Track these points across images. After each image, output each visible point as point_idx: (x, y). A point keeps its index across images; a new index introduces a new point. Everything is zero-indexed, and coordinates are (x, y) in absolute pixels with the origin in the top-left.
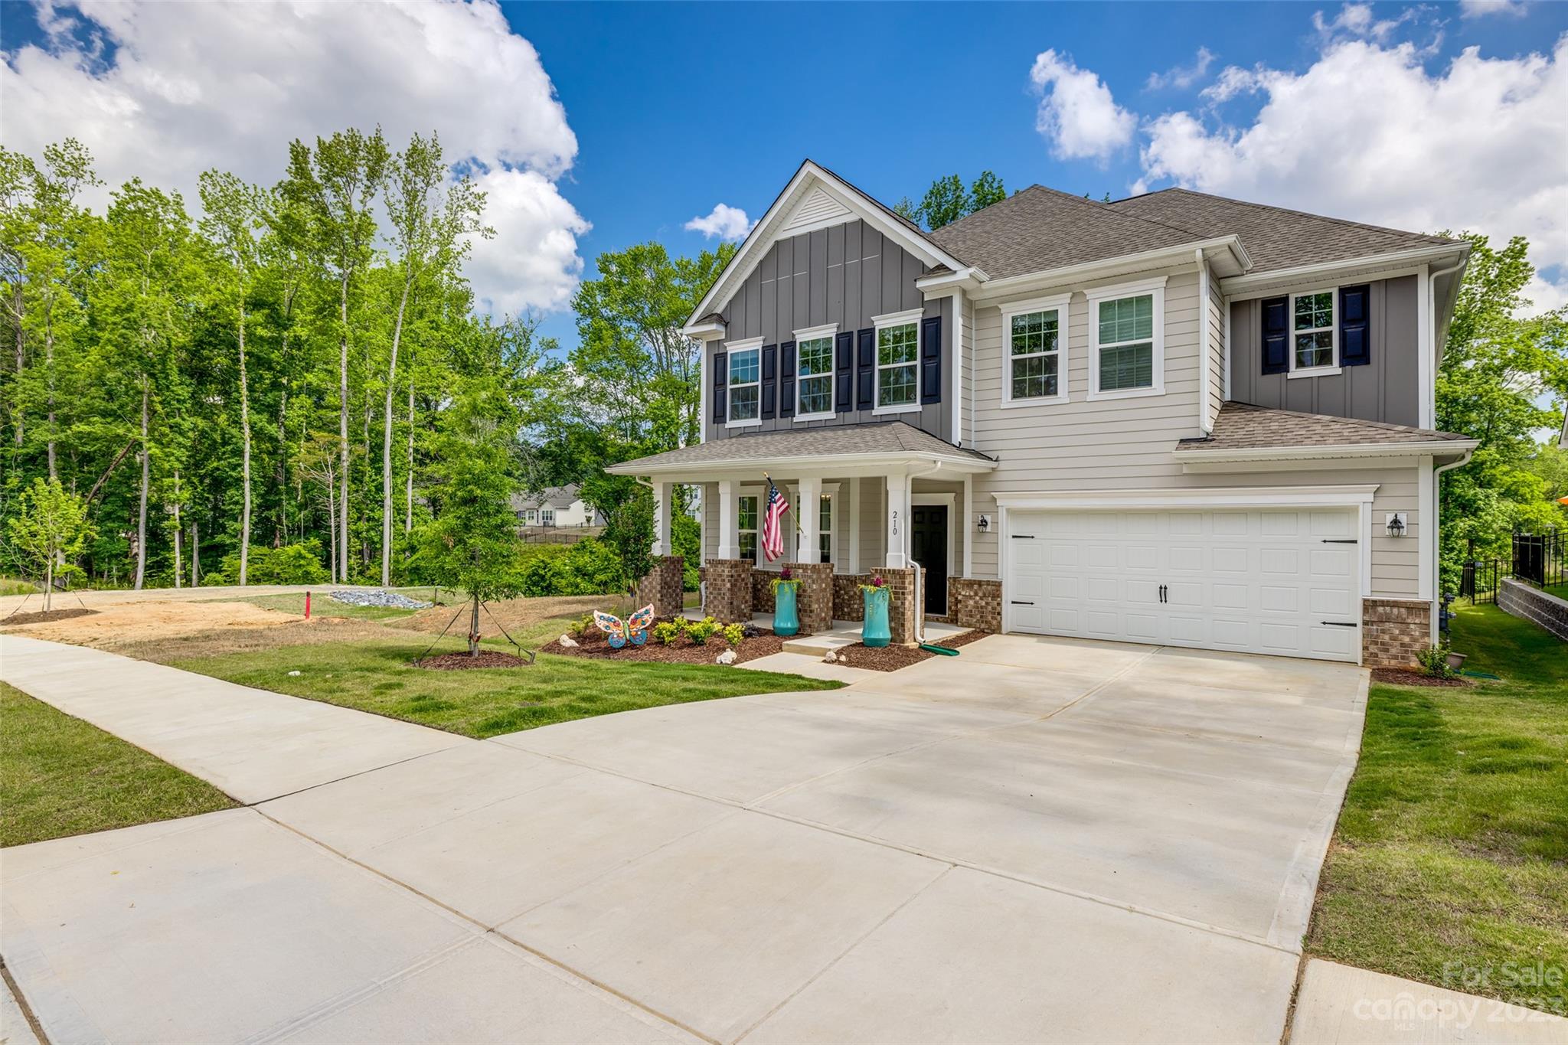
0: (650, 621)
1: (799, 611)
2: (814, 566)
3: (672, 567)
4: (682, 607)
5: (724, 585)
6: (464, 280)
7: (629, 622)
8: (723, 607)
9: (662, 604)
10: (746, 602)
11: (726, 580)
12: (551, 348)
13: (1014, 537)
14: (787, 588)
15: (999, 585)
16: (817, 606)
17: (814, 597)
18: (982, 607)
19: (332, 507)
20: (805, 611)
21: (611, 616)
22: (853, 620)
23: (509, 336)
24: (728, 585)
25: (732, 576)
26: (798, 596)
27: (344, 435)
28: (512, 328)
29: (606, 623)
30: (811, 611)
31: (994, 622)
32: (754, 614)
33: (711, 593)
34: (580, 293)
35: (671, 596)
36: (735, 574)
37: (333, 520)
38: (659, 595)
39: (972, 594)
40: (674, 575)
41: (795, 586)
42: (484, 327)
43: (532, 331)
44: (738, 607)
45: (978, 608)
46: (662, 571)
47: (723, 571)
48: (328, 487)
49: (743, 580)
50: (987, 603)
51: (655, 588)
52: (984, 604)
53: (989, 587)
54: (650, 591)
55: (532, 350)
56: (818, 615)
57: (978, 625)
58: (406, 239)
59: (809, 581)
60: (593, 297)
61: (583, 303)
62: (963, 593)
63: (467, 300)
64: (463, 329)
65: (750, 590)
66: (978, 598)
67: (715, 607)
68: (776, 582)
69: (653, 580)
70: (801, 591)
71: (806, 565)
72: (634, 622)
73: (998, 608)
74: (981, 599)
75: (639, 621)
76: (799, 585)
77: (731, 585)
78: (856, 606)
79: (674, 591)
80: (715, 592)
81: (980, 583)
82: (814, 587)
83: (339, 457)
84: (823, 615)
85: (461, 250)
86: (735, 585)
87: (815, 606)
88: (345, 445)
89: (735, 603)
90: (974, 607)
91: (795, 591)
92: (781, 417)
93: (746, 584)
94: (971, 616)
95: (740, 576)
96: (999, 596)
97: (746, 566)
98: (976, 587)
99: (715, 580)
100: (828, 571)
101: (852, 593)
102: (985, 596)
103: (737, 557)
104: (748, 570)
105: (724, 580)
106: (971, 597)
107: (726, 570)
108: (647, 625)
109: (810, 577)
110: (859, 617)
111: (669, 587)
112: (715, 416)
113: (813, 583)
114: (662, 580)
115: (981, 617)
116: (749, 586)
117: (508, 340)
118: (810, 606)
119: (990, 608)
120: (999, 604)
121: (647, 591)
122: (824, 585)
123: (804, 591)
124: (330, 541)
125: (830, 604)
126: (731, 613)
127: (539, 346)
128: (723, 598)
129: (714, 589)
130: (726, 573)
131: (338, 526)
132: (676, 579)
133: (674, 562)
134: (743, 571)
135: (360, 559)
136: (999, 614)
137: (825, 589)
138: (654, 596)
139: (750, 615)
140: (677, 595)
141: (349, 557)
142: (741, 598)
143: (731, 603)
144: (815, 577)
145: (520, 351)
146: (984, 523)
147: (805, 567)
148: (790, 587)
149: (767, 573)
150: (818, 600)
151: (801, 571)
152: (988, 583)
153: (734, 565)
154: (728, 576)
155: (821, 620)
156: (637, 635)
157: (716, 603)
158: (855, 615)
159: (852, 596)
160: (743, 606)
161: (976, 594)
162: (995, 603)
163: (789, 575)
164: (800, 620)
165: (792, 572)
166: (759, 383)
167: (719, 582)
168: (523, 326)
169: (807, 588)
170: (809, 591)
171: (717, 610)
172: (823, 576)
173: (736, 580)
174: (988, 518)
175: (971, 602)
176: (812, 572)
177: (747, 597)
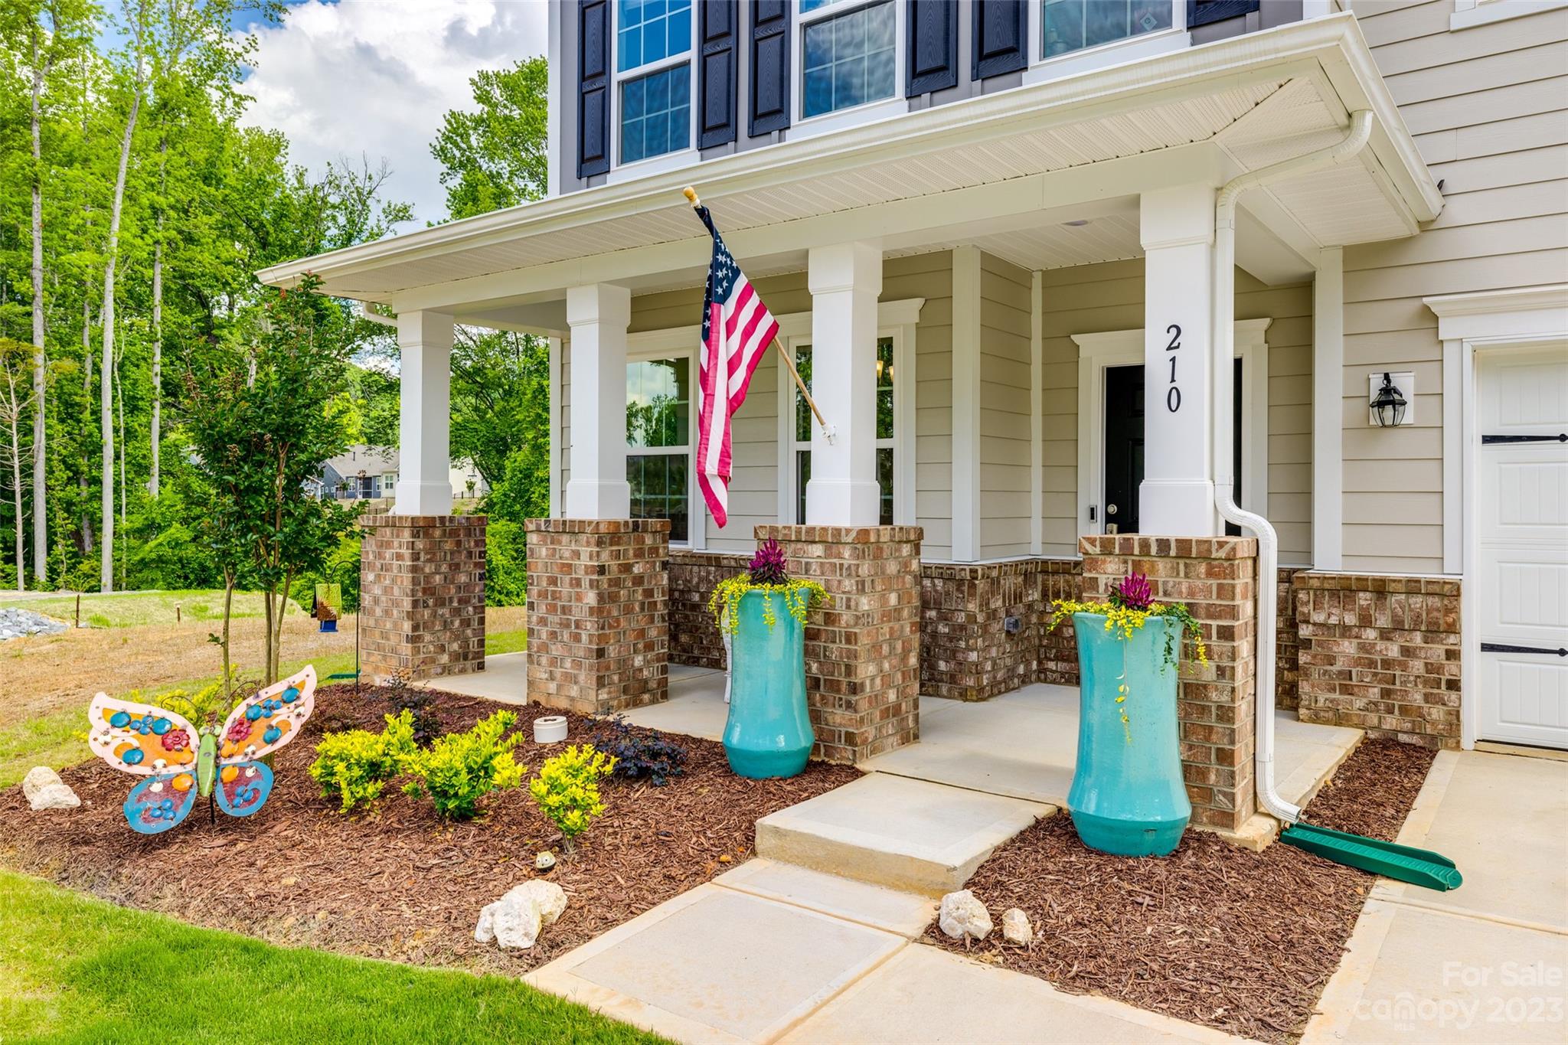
0: (296, 726)
1: (813, 684)
2: (864, 533)
3: (449, 545)
4: (481, 655)
5: (579, 598)
6: (246, 98)
7: (223, 731)
8: (577, 664)
9: (416, 651)
10: (649, 647)
11: (585, 583)
12: (402, 219)
13: (1488, 439)
14: (770, 610)
15: (1450, 593)
16: (872, 669)
17: (864, 641)
18: (1387, 663)
19: (16, 460)
20: (834, 686)
21: (158, 712)
22: (964, 696)
23: (334, 199)
24: (591, 598)
25: (602, 570)
26: (810, 635)
27: (40, 342)
28: (338, 186)
29: (132, 739)
30: (855, 689)
31: (1437, 713)
32: (678, 677)
33: (543, 621)
34: (443, 130)
35: (446, 625)
36: (613, 564)
37: (17, 482)
38: (407, 626)
39: (1350, 619)
40: (455, 567)
41: (801, 604)
42: (297, 185)
43: (370, 193)
44: (623, 663)
45: (1372, 664)
46: (415, 557)
47: (577, 554)
48: (10, 427)
49: (638, 580)
50: (1406, 651)
51: (396, 603)
52: (1393, 651)
53: (1417, 601)
54: (387, 613)
55: (372, 222)
56: (875, 699)
57: (1373, 719)
58: (134, 19)
59: (849, 584)
60: (465, 137)
61: (449, 146)
62: (1319, 617)
63: (278, 151)
64: (259, 186)
65: (661, 610)
66: (1371, 634)
67: (553, 662)
68: (732, 587)
69: (393, 581)
70: (819, 618)
71: (837, 531)
72: (240, 732)
73: (1450, 668)
74: (1385, 635)
75: (259, 728)
76: (813, 596)
77: (601, 597)
78: (973, 656)
79: (456, 612)
80: (554, 619)
81: (1381, 589)
82: (865, 604)
83: (30, 377)
84: (892, 696)
85: (240, 50)
86: (613, 598)
87: (866, 671)
88: (39, 359)
89: (612, 652)
90: (1358, 662)
91: (801, 623)
92: (752, 136)
93: (649, 593)
94: (1346, 690)
95: (627, 568)
96: (1453, 629)
97: (649, 540)
98: (1364, 599)
99: (553, 581)
100: (906, 549)
101: (961, 618)
102: (1398, 626)
103: (622, 513)
104: (654, 550)
105: (578, 583)
106: (1345, 630)
107: (585, 551)
108: (285, 740)
109: (850, 572)
110: (981, 689)
111: (441, 602)
112: (582, 160)
113: (861, 589)
114: (415, 582)
115: (1386, 693)
116: (659, 598)
117: (333, 207)
118: (849, 670)
119: (1417, 666)
120: (1453, 655)
121: (378, 611)
122: (893, 599)
123: (830, 619)
124: (14, 517)
125: (913, 661)
126: (601, 683)
127: (382, 217)
128: (577, 638)
129: (552, 609)
130: (585, 561)
131: (28, 493)
132: (463, 578)
133: (454, 533)
134: (639, 554)
135: (72, 545)
136: (1454, 685)
137: (898, 610)
138: (395, 624)
139: (663, 683)
140: (466, 623)
141: (51, 544)
142: (631, 637)
143: (600, 653)
144: (865, 569)
145: (351, 221)
146: (1389, 397)
147: (832, 539)
148: (783, 606)
149: (715, 561)
150: (876, 647)
151: (817, 550)
152: (1413, 587)
153: (609, 536)
154: (588, 570)
155: (886, 714)
156: (240, 779)
157: (556, 650)
158: (970, 682)
159: (962, 627)
160: (638, 661)
161: (1366, 621)
162: (1437, 651)
163: (779, 566)
164: (815, 717)
165: (788, 553)
166: (692, 55)
167: (565, 589)
168: (358, 184)
169: (840, 607)
170: (846, 618)
171: (558, 672)
172: (892, 568)
173: (616, 583)
174: (1405, 383)
175: (1347, 648)
176: (860, 555)
177: (653, 633)
